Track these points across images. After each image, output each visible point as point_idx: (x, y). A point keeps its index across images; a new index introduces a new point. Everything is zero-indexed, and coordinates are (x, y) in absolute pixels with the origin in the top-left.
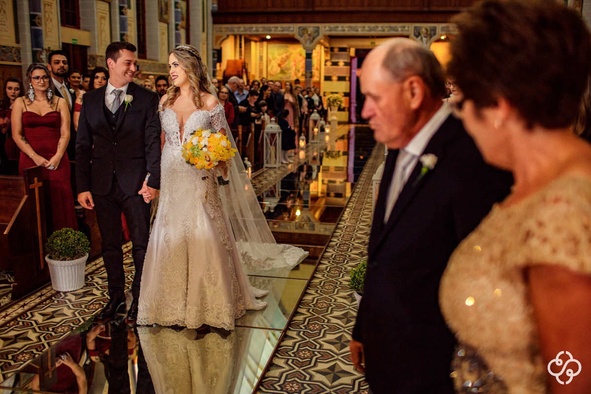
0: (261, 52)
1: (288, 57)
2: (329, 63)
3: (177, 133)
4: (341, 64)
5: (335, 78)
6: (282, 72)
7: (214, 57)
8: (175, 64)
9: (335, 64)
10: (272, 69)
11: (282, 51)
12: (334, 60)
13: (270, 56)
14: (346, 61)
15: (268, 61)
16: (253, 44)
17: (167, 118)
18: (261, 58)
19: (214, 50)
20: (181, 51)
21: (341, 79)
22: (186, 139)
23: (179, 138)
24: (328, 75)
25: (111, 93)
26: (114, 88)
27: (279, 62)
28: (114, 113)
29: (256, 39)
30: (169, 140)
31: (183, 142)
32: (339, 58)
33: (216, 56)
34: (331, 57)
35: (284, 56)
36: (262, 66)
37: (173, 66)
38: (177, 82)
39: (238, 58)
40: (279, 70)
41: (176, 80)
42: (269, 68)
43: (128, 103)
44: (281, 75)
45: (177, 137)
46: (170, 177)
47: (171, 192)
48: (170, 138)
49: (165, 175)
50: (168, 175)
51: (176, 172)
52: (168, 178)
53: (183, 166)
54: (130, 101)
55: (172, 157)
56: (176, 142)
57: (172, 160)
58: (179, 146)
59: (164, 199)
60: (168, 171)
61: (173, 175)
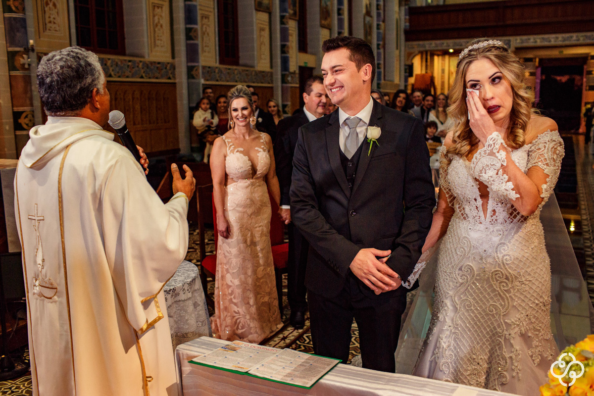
0: (443, 65)
3: (475, 200)
7: (405, 72)
13: (452, 69)
14: (531, 71)
16: (436, 58)
17: (454, 173)
18: (443, 71)
19: (405, 65)
22: (494, 211)
23: (480, 208)
25: (343, 125)
26: (347, 116)
28: (350, 157)
29: (439, 53)
30: (461, 211)
31: (488, 215)
33: (408, 71)
36: (444, 79)
39: (424, 72)
43: (374, 142)
45: (477, 208)
46: (459, 277)
47: (458, 307)
48: (464, 209)
49: (450, 273)
50: (455, 274)
51: (471, 272)
52: (455, 279)
53: (487, 262)
54: (377, 138)
55: (465, 242)
56: (474, 216)
57: (465, 248)
58: (481, 223)
59: (444, 317)
60: (455, 266)
61: (466, 276)
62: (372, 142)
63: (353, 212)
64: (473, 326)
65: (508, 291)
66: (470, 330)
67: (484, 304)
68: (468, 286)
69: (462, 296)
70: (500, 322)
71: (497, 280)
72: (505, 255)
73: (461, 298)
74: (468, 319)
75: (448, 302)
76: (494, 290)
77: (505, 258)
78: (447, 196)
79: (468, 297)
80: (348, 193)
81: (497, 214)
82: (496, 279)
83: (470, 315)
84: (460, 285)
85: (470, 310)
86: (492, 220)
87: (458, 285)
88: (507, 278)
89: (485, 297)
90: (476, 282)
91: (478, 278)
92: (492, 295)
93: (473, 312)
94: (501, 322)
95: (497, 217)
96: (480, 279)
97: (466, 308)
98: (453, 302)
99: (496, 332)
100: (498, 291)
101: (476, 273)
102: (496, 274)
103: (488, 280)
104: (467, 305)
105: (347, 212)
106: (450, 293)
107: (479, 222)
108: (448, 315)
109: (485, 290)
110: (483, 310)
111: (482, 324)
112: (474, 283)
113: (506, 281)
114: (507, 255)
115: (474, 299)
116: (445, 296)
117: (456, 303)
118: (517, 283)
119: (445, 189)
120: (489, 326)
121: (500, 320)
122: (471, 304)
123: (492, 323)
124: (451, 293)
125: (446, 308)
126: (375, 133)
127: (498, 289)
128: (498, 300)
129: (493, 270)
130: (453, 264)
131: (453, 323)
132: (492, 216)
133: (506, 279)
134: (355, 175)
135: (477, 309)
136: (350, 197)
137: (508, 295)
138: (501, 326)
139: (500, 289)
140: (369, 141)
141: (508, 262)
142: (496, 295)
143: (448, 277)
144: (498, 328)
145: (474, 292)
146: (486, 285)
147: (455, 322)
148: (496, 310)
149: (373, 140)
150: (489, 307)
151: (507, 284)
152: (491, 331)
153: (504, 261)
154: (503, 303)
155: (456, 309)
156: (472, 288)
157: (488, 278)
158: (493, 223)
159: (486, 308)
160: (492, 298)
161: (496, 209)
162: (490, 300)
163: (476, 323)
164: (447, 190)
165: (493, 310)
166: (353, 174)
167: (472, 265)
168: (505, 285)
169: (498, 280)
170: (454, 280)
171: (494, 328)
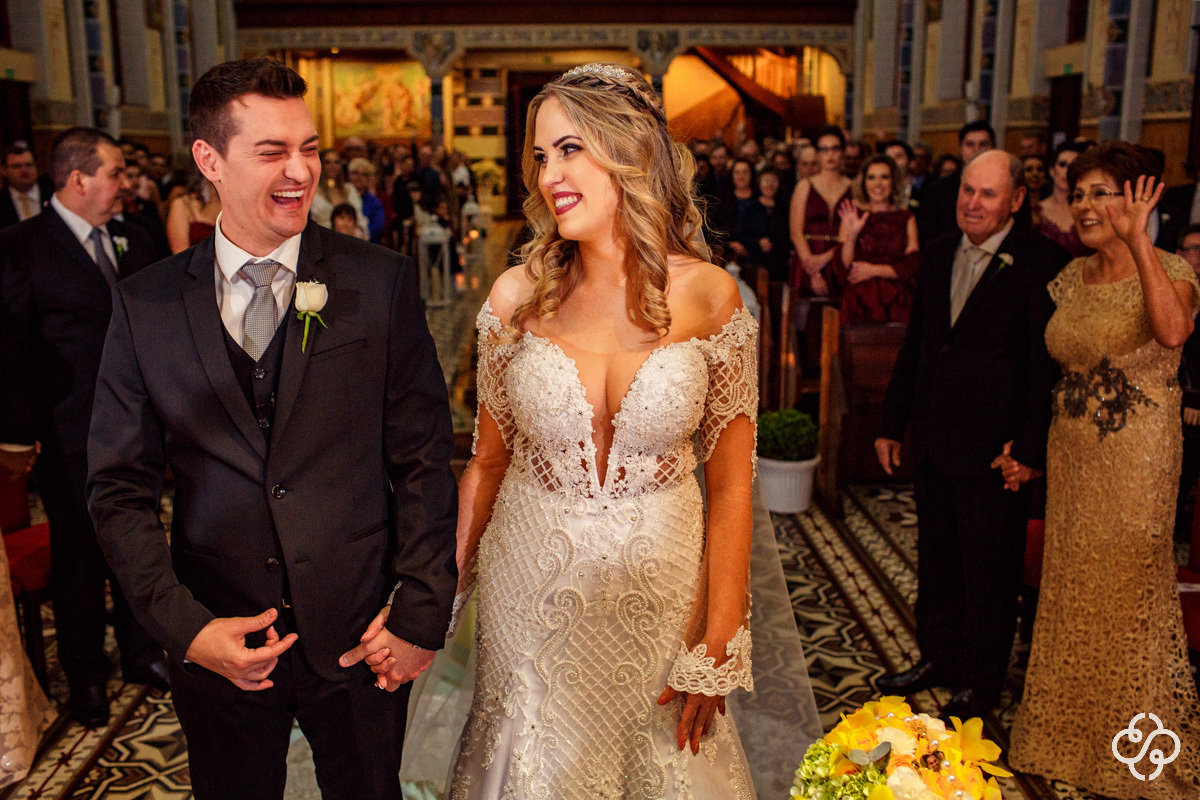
0: (320, 79)
1: (374, 90)
2: (462, 102)
3: (582, 445)
4: (487, 101)
5: (475, 130)
6: (366, 119)
8: (565, 148)
9: (475, 102)
10: (343, 115)
11: (361, 77)
12: (473, 95)
13: (338, 89)
14: (497, 95)
15: (335, 99)
17: (533, 381)
18: (319, 92)
20: (593, 86)
21: (488, 131)
22: (622, 471)
23: (593, 465)
24: (460, 123)
25: (235, 280)
26: (246, 257)
27: (356, 99)
28: (256, 356)
29: (308, 54)
30: (540, 470)
31: (609, 479)
32: (483, 90)
34: (468, 88)
35: (367, 86)
36: (322, 108)
37: (553, 155)
38: (574, 224)
40: (357, 116)
41: (569, 213)
42: (338, 112)
43: (313, 319)
44: (362, 127)
45: (584, 463)
46: (547, 619)
47: (548, 682)
48: (548, 465)
49: (524, 611)
50: (537, 612)
51: (574, 604)
52: (538, 623)
53: (609, 580)
54: (320, 308)
55: (559, 542)
56: (577, 481)
57: (559, 556)
58: (591, 496)
59: (519, 708)
60: (535, 597)
61: (563, 615)
62: (308, 319)
63: (281, 488)
64: (584, 717)
65: (654, 634)
66: (578, 728)
67: (607, 668)
68: (570, 635)
69: (555, 658)
70: (640, 698)
71: (631, 615)
72: (645, 562)
73: (555, 662)
74: (573, 706)
75: (524, 674)
76: (627, 636)
77: (646, 566)
78: (501, 427)
79: (569, 658)
80: (260, 445)
81: (627, 477)
82: (628, 611)
83: (576, 696)
84: (550, 636)
85: (576, 685)
86: (617, 489)
87: (545, 635)
88: (651, 608)
89: (607, 653)
90: (586, 624)
91: (590, 615)
92: (622, 646)
93: (583, 688)
94: (644, 699)
95: (627, 482)
96: (596, 617)
97: (566, 682)
98: (537, 674)
99: (635, 722)
100: (633, 636)
101: (586, 605)
102: (629, 603)
103: (612, 619)
104: (569, 675)
105: (265, 490)
106: (527, 654)
107: (587, 495)
108: (527, 702)
109: (607, 639)
110: (606, 682)
111: (604, 711)
112: (581, 627)
113: (649, 613)
114: (650, 561)
115: (584, 660)
116: (517, 662)
117: (543, 673)
118: (670, 614)
119: (495, 413)
120: (618, 712)
121: (641, 695)
122: (577, 671)
123: (625, 704)
124: (529, 654)
125: (521, 688)
126: (312, 297)
127: (634, 632)
128: (635, 654)
129: (622, 596)
130: (531, 592)
131: (539, 719)
132: (616, 482)
133: (648, 609)
134: (275, 397)
135: (591, 681)
136: (268, 456)
137: (653, 641)
138: (644, 706)
139: (638, 630)
140: (300, 317)
141: (654, 575)
142: (629, 646)
143: (519, 621)
144: (639, 711)
145: (584, 646)
146: (608, 626)
147: (545, 715)
148: (631, 676)
149: (312, 314)
150: (617, 673)
151: (651, 619)
152: (624, 720)
153: (646, 573)
154: (645, 660)
155: (544, 690)
156: (577, 638)
157: (613, 612)
158: (618, 495)
159: (610, 675)
160: (621, 653)
161: (626, 466)
162: (617, 658)
163: (590, 712)
164: (501, 416)
165: (625, 678)
166: (270, 397)
167: (575, 590)
168: (647, 622)
169: (634, 614)
170: (535, 626)
171: (631, 713)
